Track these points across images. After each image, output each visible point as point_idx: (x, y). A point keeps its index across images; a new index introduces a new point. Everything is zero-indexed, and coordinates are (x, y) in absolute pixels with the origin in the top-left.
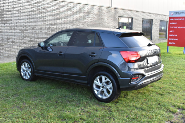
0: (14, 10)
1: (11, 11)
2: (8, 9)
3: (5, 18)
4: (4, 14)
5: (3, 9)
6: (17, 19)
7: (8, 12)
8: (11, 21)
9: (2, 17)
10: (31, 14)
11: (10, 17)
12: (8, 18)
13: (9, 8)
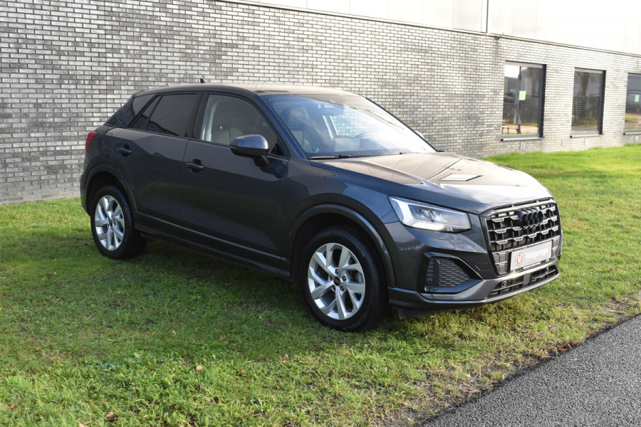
0: (245, 43)
1: (236, 46)
2: (230, 42)
3: (223, 65)
4: (221, 53)
5: (219, 41)
6: (250, 67)
7: (230, 50)
8: (237, 74)
9: (217, 61)
10: (283, 53)
11: (234, 62)
12: (230, 66)
13: (233, 38)
